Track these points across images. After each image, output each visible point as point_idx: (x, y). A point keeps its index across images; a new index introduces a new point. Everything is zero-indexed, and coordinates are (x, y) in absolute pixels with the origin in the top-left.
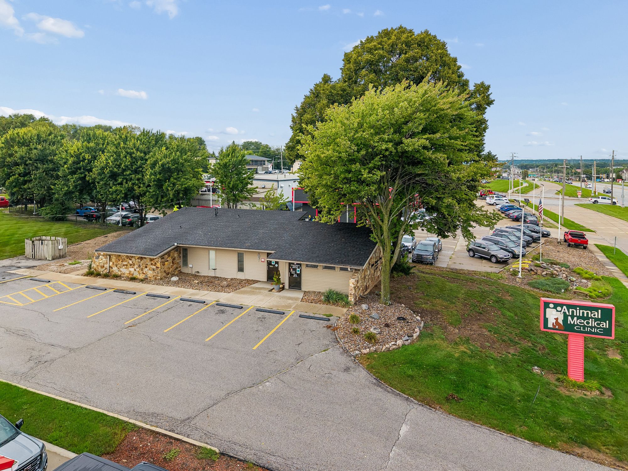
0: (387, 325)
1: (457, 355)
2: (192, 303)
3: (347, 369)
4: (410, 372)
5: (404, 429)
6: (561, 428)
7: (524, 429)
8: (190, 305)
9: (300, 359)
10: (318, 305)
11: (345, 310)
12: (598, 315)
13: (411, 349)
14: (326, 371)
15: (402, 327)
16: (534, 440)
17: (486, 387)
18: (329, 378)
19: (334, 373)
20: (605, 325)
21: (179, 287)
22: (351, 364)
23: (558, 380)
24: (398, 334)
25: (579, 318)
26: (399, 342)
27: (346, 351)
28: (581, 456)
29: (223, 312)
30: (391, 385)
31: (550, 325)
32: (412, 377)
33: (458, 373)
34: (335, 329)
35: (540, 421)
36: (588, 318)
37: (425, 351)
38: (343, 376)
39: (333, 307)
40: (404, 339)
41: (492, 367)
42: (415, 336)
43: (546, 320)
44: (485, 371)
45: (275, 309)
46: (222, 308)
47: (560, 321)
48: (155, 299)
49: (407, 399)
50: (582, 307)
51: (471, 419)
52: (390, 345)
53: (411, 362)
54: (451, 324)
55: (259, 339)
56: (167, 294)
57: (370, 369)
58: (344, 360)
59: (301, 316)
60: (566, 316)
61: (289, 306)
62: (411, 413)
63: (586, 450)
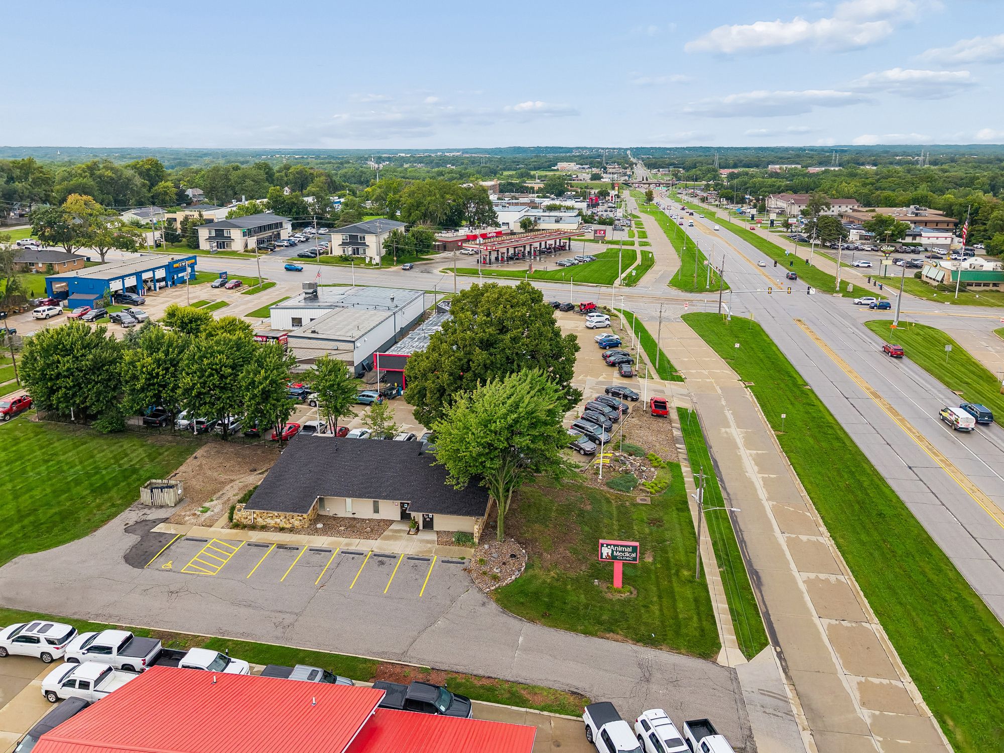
0: (504, 564)
1: (549, 581)
2: (353, 555)
3: (484, 604)
4: (522, 600)
5: (521, 639)
6: (600, 623)
7: (582, 628)
8: (353, 558)
9: (453, 601)
10: (451, 547)
11: (473, 550)
12: (630, 549)
13: (521, 581)
14: (472, 607)
15: (514, 564)
16: (586, 633)
17: (565, 603)
18: (474, 612)
19: (477, 608)
20: (634, 555)
21: (329, 536)
22: (485, 600)
23: (608, 588)
24: (512, 570)
25: (620, 552)
26: (513, 577)
27: (480, 590)
28: (608, 639)
29: (382, 563)
30: (511, 611)
31: (604, 557)
32: (522, 603)
33: (550, 595)
34: (470, 571)
35: (591, 621)
36: (625, 552)
37: (529, 581)
38: (482, 609)
39: (463, 548)
40: (516, 574)
41: (569, 586)
42: (523, 569)
43: (602, 554)
44: (565, 591)
45: (420, 556)
46: (380, 558)
47: (610, 554)
48: (320, 554)
49: (521, 620)
50: (622, 546)
51: (556, 627)
52: (508, 581)
53: (521, 592)
54: (545, 550)
55: (421, 587)
56: (325, 546)
57: (497, 601)
58: (480, 597)
59: (443, 562)
60: (613, 551)
61: (431, 552)
62: (524, 628)
63: (611, 634)
